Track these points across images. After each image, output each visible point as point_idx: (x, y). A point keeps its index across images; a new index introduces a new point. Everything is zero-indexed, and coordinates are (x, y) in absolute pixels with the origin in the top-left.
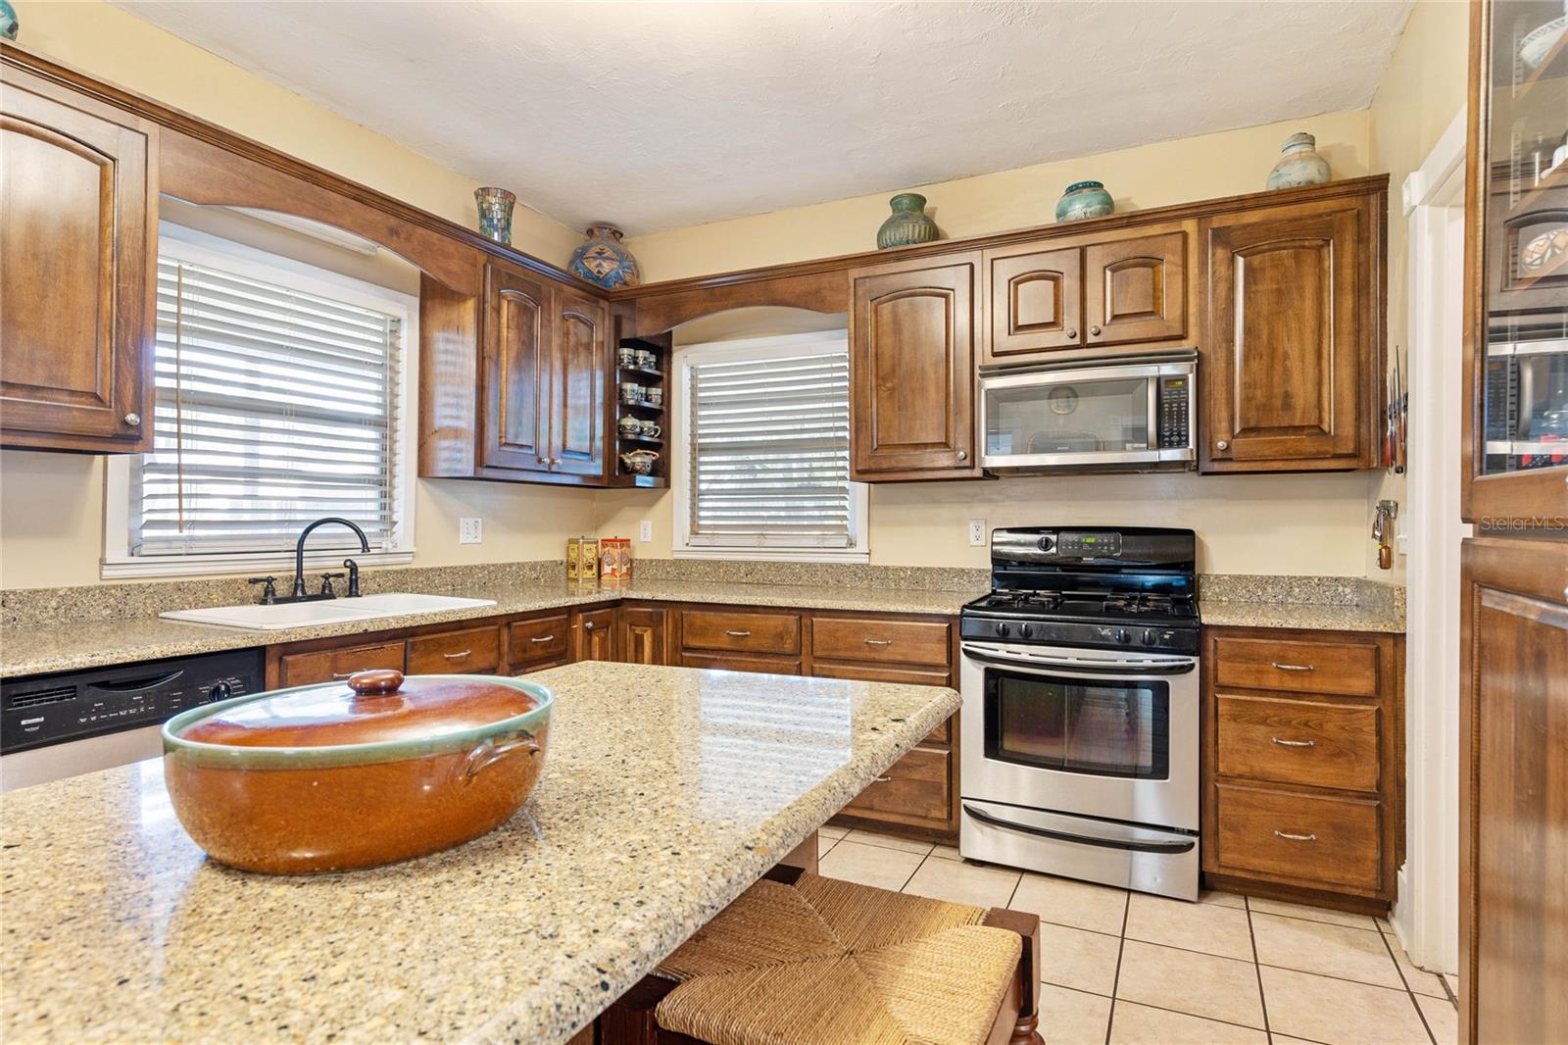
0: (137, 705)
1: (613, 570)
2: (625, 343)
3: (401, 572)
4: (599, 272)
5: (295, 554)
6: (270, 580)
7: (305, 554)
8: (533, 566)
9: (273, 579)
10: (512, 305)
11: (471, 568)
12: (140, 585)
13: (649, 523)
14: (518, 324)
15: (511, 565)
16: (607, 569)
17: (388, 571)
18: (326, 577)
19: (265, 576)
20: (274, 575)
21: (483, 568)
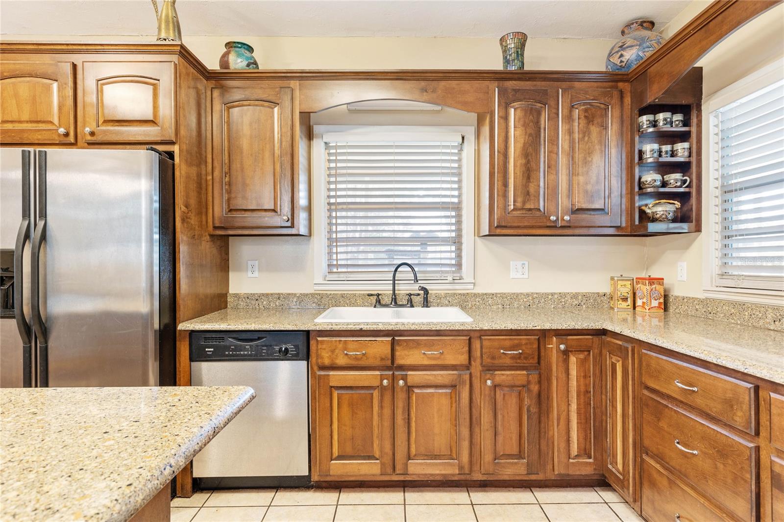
0: (247, 350)
1: (643, 303)
2: (643, 112)
3: (464, 295)
4: (621, 62)
5: (391, 282)
6: (378, 295)
7: (396, 282)
8: (575, 296)
9: (379, 295)
10: (519, 111)
11: (517, 295)
12: (326, 294)
13: (685, 264)
14: (525, 122)
15: (553, 294)
16: (639, 302)
17: (455, 294)
18: (410, 295)
19: (376, 292)
20: (379, 292)
21: (528, 295)
